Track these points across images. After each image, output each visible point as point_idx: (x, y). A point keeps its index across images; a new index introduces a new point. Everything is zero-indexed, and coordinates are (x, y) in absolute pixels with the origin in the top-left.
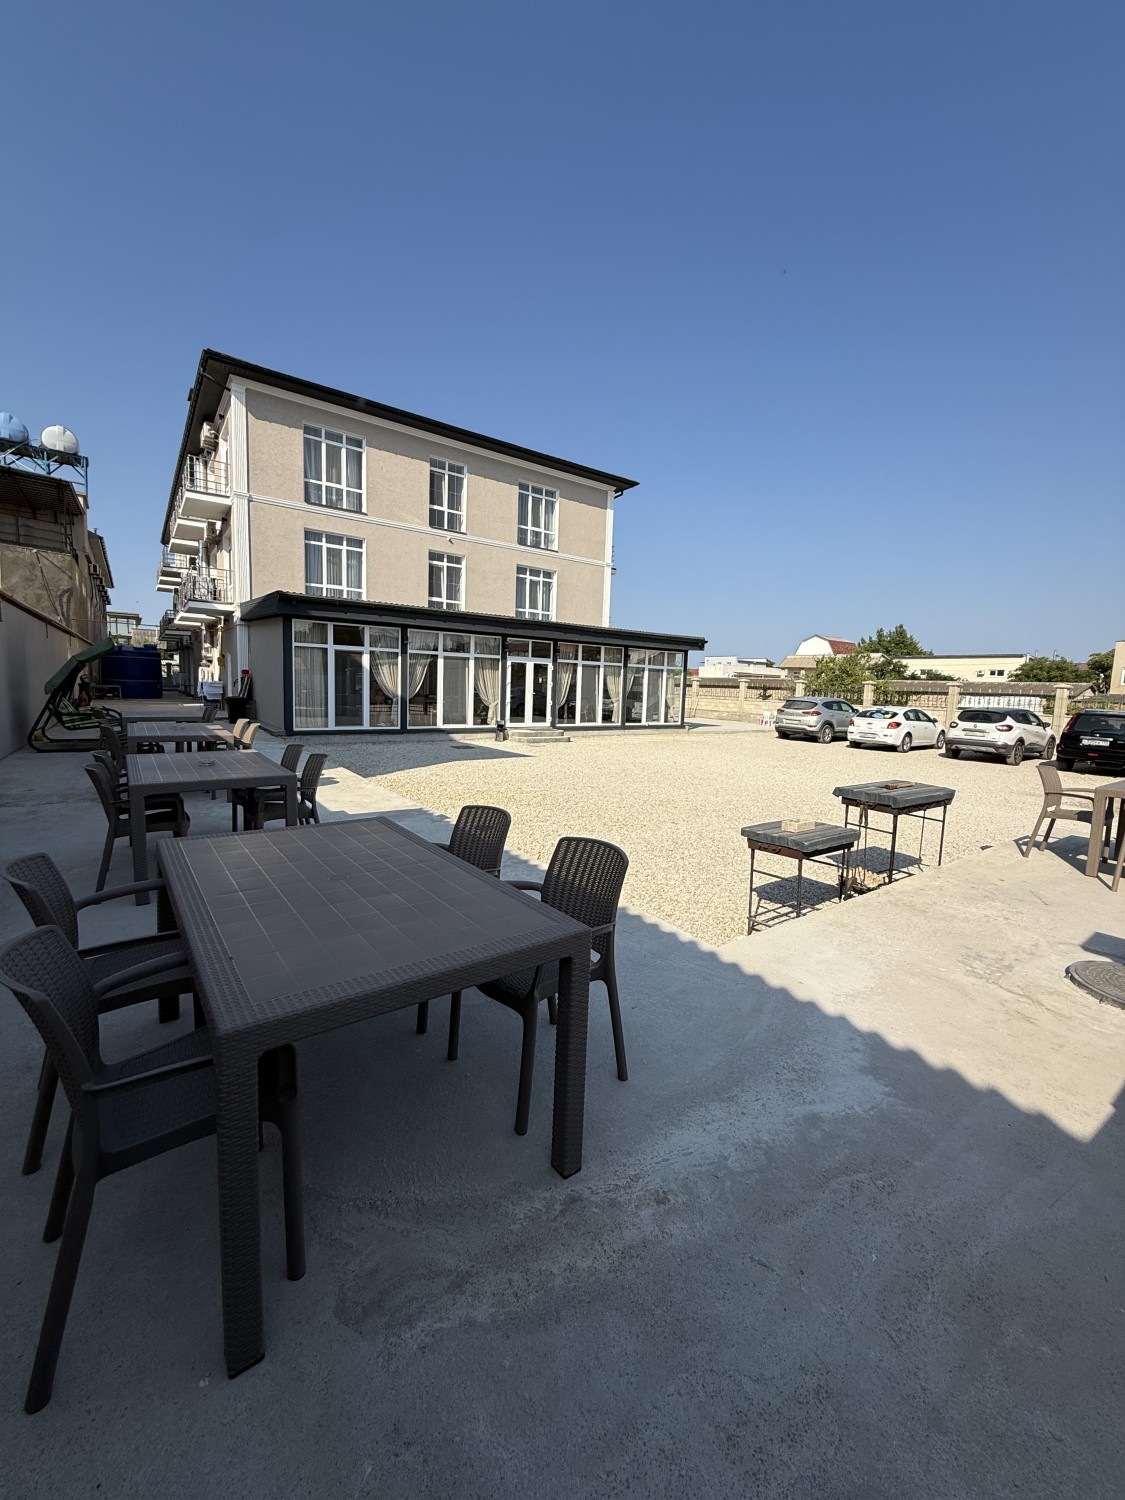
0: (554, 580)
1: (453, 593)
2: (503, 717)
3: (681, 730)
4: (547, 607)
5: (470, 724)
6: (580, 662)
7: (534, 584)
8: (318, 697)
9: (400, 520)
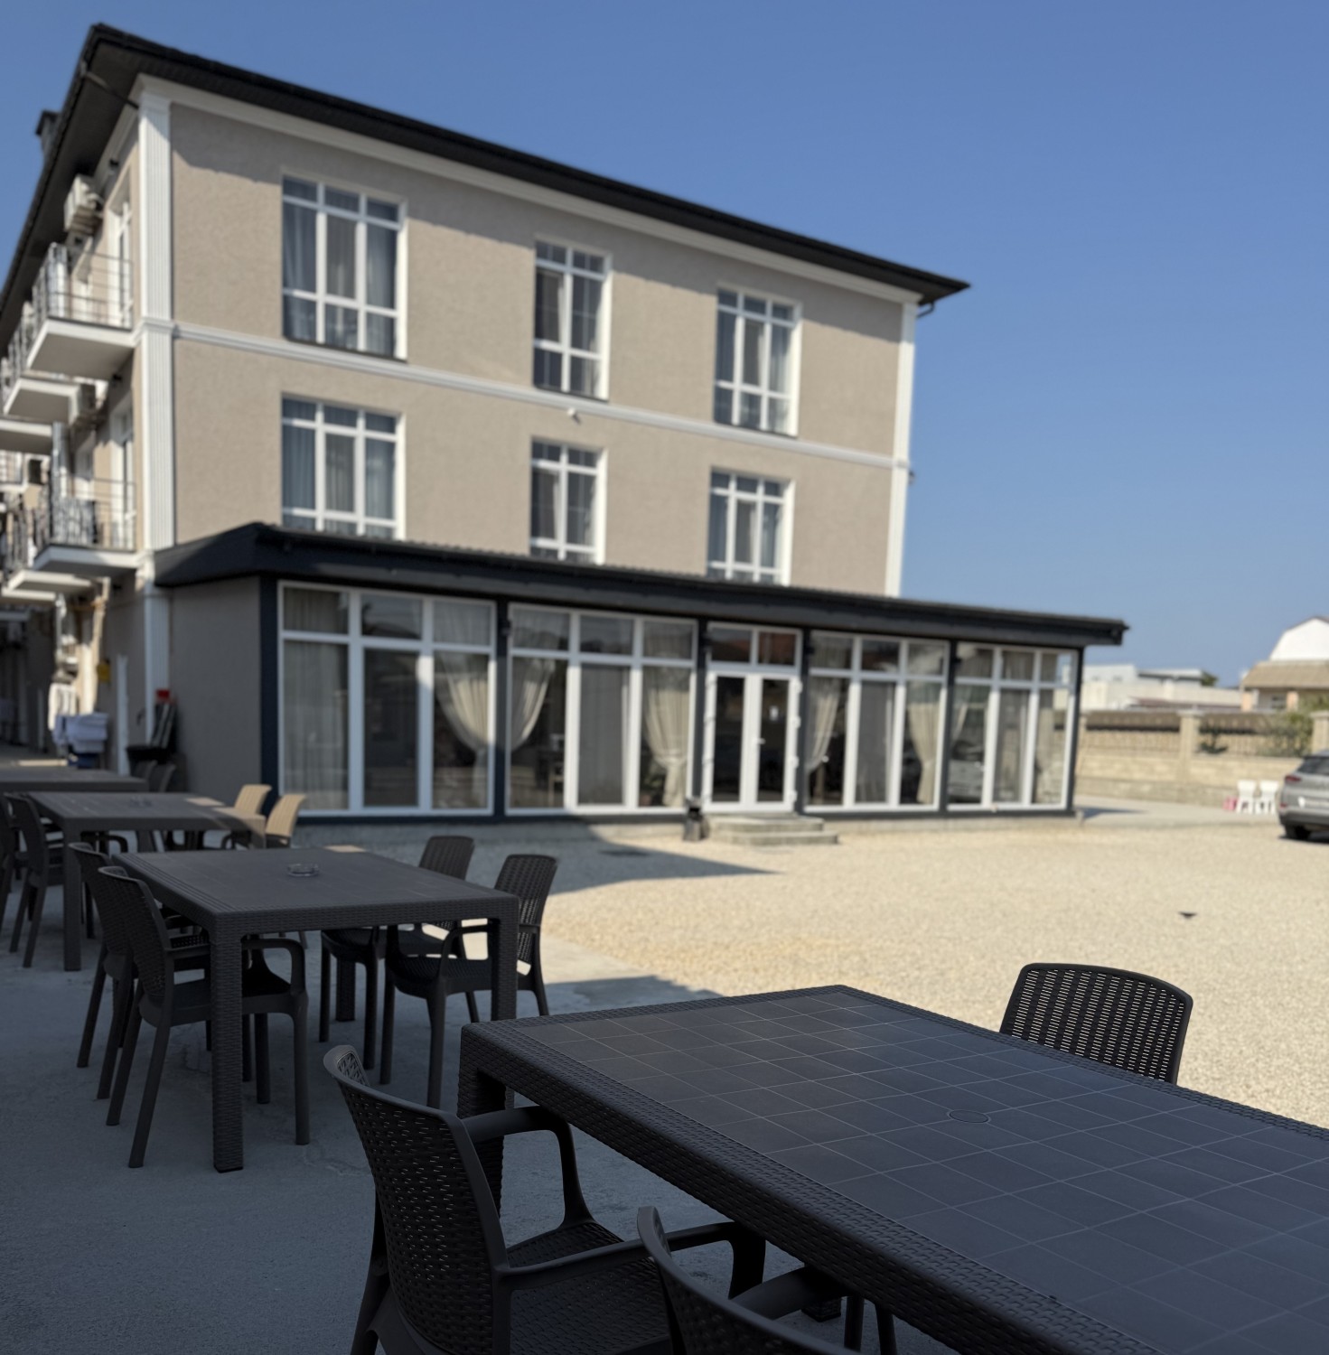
0: (788, 500)
1: (578, 530)
2: (697, 789)
3: (1067, 821)
4: (770, 559)
5: (631, 805)
6: (856, 675)
7: (745, 510)
8: (331, 746)
9: (474, 372)
